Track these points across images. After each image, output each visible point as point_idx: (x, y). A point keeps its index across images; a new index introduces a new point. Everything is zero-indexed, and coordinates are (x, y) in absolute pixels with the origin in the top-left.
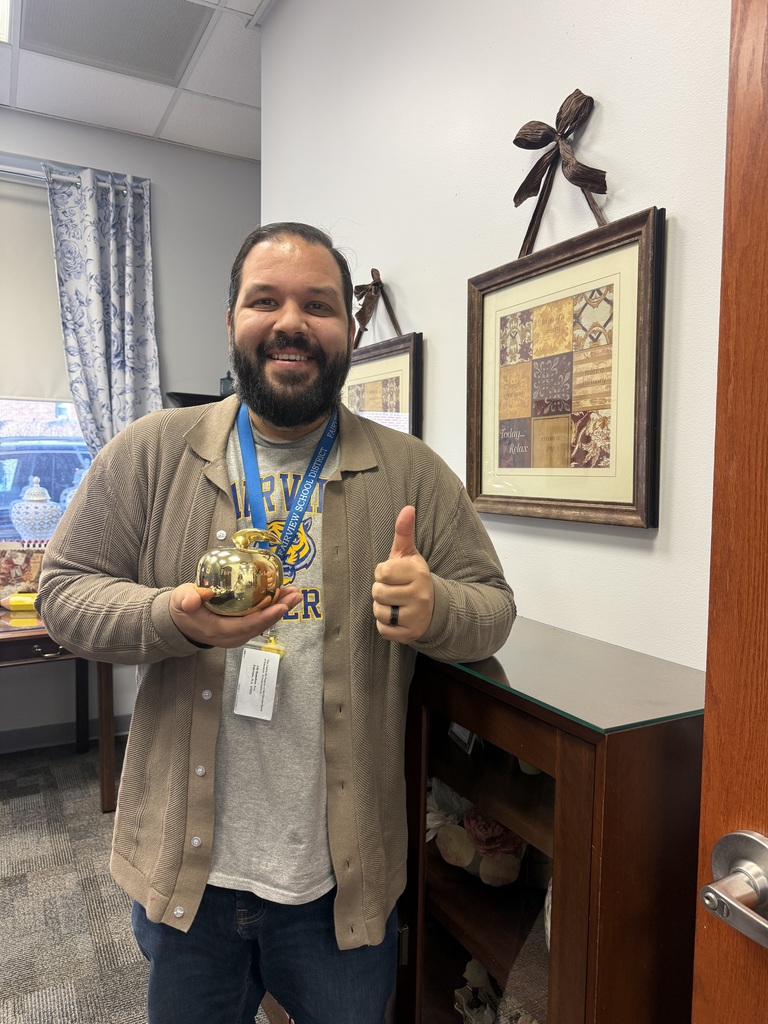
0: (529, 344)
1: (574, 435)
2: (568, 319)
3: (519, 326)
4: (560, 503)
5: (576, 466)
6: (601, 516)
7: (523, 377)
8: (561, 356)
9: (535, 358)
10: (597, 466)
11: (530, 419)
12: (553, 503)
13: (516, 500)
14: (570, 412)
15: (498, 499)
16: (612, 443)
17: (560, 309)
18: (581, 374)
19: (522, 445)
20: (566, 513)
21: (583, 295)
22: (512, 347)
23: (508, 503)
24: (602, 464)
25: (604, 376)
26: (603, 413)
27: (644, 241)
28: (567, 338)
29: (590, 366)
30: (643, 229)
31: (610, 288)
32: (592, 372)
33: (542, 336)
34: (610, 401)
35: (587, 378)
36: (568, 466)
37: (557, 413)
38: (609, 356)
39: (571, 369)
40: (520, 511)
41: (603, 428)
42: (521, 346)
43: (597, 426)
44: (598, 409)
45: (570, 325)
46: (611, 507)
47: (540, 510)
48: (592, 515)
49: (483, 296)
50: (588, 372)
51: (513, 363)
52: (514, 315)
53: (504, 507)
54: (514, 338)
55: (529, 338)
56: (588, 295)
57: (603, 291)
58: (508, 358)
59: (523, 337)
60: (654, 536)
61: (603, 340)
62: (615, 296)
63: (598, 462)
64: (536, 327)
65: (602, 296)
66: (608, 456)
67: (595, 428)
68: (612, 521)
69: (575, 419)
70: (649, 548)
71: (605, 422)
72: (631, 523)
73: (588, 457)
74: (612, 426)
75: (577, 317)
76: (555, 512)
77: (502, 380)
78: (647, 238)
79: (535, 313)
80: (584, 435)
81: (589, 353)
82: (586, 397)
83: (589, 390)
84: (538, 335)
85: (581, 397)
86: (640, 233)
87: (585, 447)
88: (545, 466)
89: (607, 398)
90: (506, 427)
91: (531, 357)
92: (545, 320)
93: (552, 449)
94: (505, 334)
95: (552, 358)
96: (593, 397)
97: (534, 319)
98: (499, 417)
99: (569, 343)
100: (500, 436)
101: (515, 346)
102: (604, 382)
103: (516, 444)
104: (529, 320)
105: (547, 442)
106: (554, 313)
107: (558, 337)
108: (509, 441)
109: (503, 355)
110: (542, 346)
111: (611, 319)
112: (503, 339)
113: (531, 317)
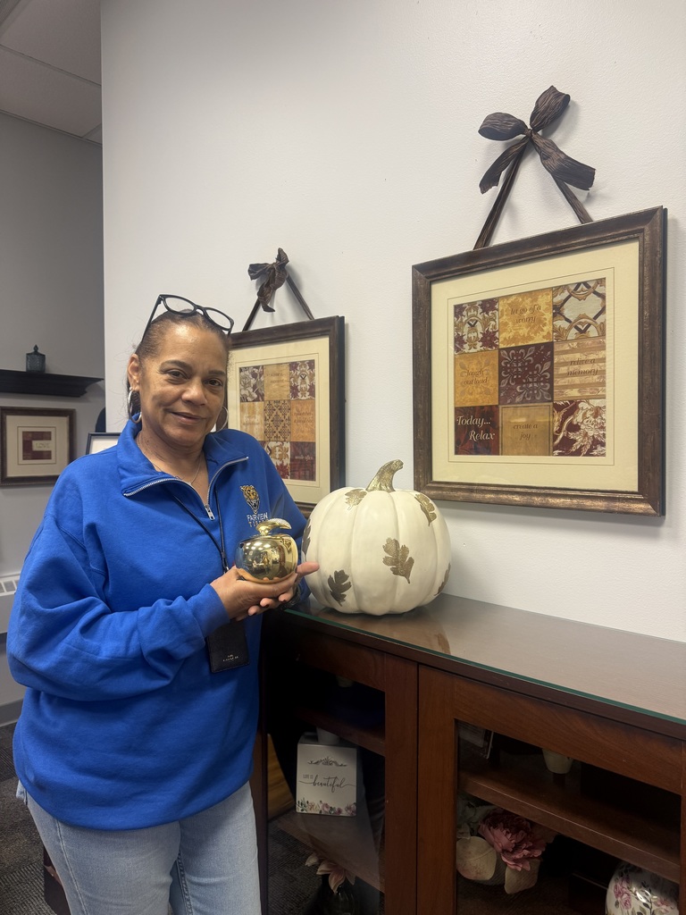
0: (495, 332)
1: (556, 424)
2: (546, 310)
3: (480, 314)
4: (543, 491)
5: (560, 454)
6: (600, 505)
7: (487, 364)
8: (537, 346)
9: (502, 346)
10: (588, 454)
11: (497, 406)
12: (534, 491)
13: (483, 488)
14: (552, 401)
15: (457, 486)
16: (608, 432)
17: (536, 300)
18: (565, 364)
19: (487, 431)
20: (552, 501)
21: (565, 287)
22: (470, 335)
23: (471, 490)
24: (595, 452)
25: (596, 367)
26: (596, 403)
27: (647, 238)
28: (545, 328)
29: (577, 356)
30: (647, 228)
31: (601, 282)
32: (580, 362)
33: (510, 324)
34: (604, 391)
35: (572, 368)
36: (550, 454)
37: (534, 400)
38: (603, 347)
39: (551, 359)
40: (491, 498)
41: (595, 417)
42: (483, 334)
43: (588, 415)
44: (587, 399)
45: (549, 316)
46: (612, 496)
47: (517, 498)
48: (588, 503)
49: (431, 283)
50: (573, 363)
51: (473, 350)
52: (472, 304)
53: (466, 494)
54: (472, 326)
55: (494, 327)
56: (572, 288)
57: (592, 285)
58: (466, 346)
59: (485, 325)
60: (660, 524)
61: (593, 332)
62: (608, 290)
63: (591, 450)
64: (502, 317)
65: (592, 289)
66: (603, 445)
67: (584, 416)
68: (616, 509)
69: (558, 408)
70: (655, 536)
71: (597, 412)
72: (641, 511)
73: (576, 446)
74: (608, 415)
75: (558, 310)
76: (537, 500)
77: (458, 367)
78: (652, 235)
79: (501, 302)
80: (571, 423)
81: (575, 344)
82: (572, 386)
83: (577, 380)
84: (506, 324)
85: (566, 387)
86: (642, 231)
87: (572, 435)
88: (519, 454)
89: (600, 388)
90: (465, 414)
91: (496, 346)
92: (515, 310)
93: (528, 437)
94: (461, 322)
95: (526, 347)
96: (581, 387)
97: (501, 308)
98: (455, 404)
99: (548, 333)
100: (456, 423)
101: (475, 334)
102: (596, 372)
103: (477, 430)
104: (494, 309)
105: (521, 430)
106: (528, 302)
107: (533, 327)
108: (469, 428)
109: (459, 341)
110: (511, 335)
111: (603, 311)
112: (458, 327)
113: (496, 306)
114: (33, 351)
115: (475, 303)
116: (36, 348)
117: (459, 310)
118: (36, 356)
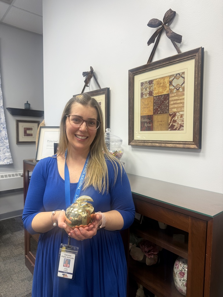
0: (152, 91)
1: (170, 120)
2: (167, 83)
3: (148, 85)
4: (165, 142)
5: (170, 130)
6: (181, 146)
7: (150, 102)
8: (165, 95)
9: (154, 95)
10: (179, 130)
11: (153, 115)
12: (162, 142)
13: (148, 141)
14: (169, 113)
15: (141, 141)
16: (185, 122)
17: (164, 80)
18: (173, 101)
19: (150, 123)
20: (168, 145)
21: (173, 75)
22: (145, 92)
23: (145, 142)
24: (181, 129)
25: (182, 101)
26: (181, 113)
27: (197, 58)
28: (167, 89)
29: (176, 98)
30: (197, 54)
31: (183, 73)
32: (177, 100)
33: (157, 88)
34: (184, 109)
35: (175, 102)
36: (167, 130)
37: (163, 113)
38: (184, 95)
39: (169, 99)
40: (150, 145)
41: (181, 118)
42: (149, 92)
44: (179, 112)
45: (168, 85)
46: (185, 143)
47: (157, 144)
48: (178, 146)
49: (134, 76)
50: (175, 100)
51: (146, 97)
52: (146, 82)
53: (143, 144)
54: (146, 89)
55: (152, 89)
56: (175, 75)
57: (181, 74)
58: (144, 96)
59: (150, 89)
60: (199, 152)
61: (181, 90)
62: (185, 76)
63: (179, 128)
64: (155, 86)
65: (180, 75)
66: (183, 126)
67: (178, 118)
68: (186, 147)
69: (170, 115)
70: (198, 156)
71: (182, 116)
72: (193, 148)
73: (175, 127)
74: (184, 117)
75: (171, 83)
76: (163, 145)
77: (142, 103)
78: (199, 57)
79: (154, 81)
80: (174, 120)
81: (176, 94)
82: (174, 108)
83: (176, 106)
84: (156, 88)
85: (173, 108)
86: (196, 55)
87: (174, 124)
88: (159, 130)
89: (183, 108)
90: (143, 118)
91: (153, 95)
92: (159, 83)
93: (161, 125)
94: (143, 88)
95: (161, 96)
96: (177, 108)
97: (154, 83)
98: (141, 115)
99: (168, 91)
100: (141, 121)
101: (147, 92)
102: (181, 103)
103: (147, 123)
104: (152, 83)
105: (159, 123)
106: (162, 81)
107: (164, 89)
108: (145, 122)
109: (142, 95)
110: (157, 92)
111: (184, 83)
112: (142, 90)
113: (153, 82)
114: (26, 102)
115: (147, 81)
116: (27, 102)
117: (142, 84)
118: (27, 104)
